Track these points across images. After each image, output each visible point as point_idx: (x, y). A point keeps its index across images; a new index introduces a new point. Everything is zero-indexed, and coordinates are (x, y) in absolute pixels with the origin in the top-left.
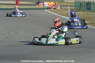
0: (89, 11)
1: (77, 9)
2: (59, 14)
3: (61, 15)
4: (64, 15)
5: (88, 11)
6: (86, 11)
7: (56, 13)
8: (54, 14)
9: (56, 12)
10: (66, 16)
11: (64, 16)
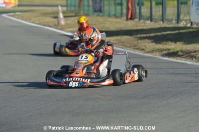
0: (100, 16)
1: (72, 12)
2: (37, 22)
3: (44, 25)
4: (51, 25)
5: (98, 16)
6: (93, 14)
7: (29, 22)
8: (26, 24)
9: (30, 19)
10: (55, 27)
11: (50, 27)
